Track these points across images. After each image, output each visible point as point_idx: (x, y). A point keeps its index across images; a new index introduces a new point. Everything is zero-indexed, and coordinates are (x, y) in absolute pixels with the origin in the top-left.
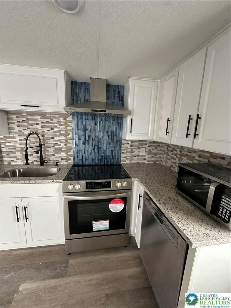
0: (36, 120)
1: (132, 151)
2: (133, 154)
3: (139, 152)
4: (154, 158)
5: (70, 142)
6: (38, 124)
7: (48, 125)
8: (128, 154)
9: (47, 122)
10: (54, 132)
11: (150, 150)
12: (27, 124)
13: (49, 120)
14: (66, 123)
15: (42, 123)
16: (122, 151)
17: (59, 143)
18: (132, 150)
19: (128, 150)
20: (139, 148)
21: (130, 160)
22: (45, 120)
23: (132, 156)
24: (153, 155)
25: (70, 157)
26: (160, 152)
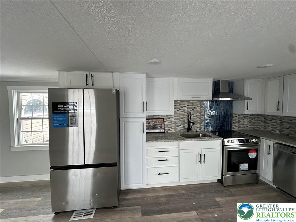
0: (185, 104)
1: (239, 122)
2: (240, 123)
3: (244, 122)
4: (253, 125)
5: (202, 117)
6: (185, 107)
7: (191, 107)
8: (237, 124)
9: (191, 105)
10: (194, 111)
11: (250, 120)
12: (179, 107)
13: (191, 104)
14: (201, 106)
15: (188, 106)
16: (233, 122)
17: (196, 117)
18: (239, 120)
19: (237, 121)
20: (243, 119)
21: (238, 128)
22: (189, 104)
23: (239, 125)
24: (253, 124)
25: (202, 127)
26: (257, 121)
